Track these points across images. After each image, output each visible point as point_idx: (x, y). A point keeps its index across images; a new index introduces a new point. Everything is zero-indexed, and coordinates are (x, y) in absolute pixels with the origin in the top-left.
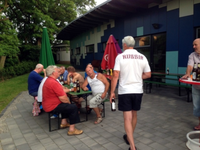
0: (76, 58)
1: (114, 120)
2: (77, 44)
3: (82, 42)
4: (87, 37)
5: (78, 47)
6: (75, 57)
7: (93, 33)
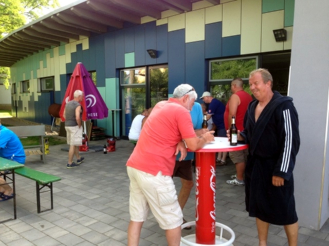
0: (21, 100)
1: (67, 214)
2: (24, 74)
3: (32, 72)
4: (41, 63)
5: (24, 79)
6: (20, 97)
7: (52, 56)
